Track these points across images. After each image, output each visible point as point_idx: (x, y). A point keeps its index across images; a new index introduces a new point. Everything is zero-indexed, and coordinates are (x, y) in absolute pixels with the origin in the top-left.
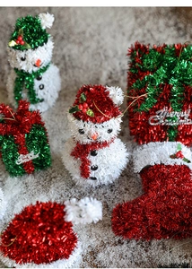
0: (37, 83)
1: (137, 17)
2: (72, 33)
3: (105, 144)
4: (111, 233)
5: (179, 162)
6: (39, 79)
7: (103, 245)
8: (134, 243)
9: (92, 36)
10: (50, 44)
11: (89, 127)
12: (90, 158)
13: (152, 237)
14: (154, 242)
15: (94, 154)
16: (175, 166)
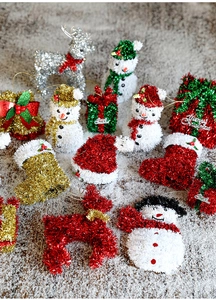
0: (121, 82)
1: (204, 62)
2: (155, 61)
3: (149, 123)
4: (138, 175)
5: (191, 147)
6: (123, 80)
7: (131, 180)
8: (149, 184)
9: (168, 66)
10: (136, 60)
11: (142, 108)
12: (138, 129)
13: (161, 183)
14: (161, 187)
15: (141, 127)
16: (188, 149)
